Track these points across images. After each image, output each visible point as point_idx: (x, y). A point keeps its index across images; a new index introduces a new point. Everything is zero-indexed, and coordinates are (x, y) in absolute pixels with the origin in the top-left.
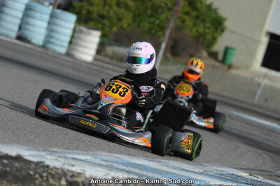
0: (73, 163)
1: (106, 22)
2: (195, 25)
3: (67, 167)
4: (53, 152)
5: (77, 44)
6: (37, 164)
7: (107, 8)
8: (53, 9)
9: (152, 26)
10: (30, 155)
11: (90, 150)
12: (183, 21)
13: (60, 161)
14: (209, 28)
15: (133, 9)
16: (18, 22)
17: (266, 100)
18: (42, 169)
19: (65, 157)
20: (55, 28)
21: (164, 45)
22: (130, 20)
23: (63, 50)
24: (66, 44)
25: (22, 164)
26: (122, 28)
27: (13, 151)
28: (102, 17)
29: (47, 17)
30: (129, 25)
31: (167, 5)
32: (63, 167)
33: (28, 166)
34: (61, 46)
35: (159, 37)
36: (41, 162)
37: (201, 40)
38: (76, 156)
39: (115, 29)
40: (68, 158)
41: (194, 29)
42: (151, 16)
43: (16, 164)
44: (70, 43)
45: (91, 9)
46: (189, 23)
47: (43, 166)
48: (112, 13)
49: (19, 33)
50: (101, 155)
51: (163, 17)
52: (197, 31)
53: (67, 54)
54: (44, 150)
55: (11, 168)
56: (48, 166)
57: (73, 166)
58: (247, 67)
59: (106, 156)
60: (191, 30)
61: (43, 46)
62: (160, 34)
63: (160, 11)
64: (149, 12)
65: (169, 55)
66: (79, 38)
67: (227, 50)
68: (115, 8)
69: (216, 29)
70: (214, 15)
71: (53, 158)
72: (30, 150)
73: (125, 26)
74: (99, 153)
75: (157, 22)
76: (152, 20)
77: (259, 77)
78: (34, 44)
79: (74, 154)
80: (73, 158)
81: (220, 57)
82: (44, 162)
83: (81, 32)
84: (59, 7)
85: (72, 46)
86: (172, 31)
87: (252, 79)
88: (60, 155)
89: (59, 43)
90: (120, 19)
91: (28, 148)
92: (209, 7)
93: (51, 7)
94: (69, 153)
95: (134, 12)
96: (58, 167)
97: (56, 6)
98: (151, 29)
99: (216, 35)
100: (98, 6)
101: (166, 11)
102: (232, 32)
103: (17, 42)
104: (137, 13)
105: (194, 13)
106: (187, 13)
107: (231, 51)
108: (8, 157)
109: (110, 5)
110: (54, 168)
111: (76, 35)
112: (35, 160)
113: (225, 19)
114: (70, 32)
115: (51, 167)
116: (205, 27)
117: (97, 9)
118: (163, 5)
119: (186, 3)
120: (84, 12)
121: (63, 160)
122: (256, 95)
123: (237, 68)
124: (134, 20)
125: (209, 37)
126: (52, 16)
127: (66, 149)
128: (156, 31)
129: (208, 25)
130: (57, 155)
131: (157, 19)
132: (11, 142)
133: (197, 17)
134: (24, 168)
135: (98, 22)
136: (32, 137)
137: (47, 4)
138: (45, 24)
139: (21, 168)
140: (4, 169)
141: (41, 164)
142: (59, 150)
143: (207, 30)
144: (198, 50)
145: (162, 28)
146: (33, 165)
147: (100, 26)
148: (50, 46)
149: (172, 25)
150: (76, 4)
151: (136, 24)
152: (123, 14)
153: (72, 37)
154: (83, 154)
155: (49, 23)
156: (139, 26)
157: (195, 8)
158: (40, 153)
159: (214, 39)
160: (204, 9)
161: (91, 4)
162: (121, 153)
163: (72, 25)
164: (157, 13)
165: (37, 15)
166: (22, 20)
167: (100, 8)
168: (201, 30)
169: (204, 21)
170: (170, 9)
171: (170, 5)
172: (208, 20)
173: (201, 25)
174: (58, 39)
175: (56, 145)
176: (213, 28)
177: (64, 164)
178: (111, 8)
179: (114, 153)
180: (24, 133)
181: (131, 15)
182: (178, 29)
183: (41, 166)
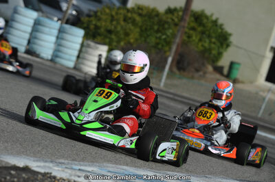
0: (80, 174)
1: (113, 37)
2: (200, 40)
3: (73, 178)
4: (60, 163)
5: (84, 58)
6: (45, 175)
7: (114, 23)
8: (62, 23)
9: (158, 41)
10: (37, 166)
11: (97, 162)
12: (189, 37)
13: (66, 173)
14: (214, 43)
15: (140, 24)
16: (27, 36)
17: (270, 114)
18: (49, 180)
19: (72, 169)
20: (64, 42)
21: (170, 60)
22: (137, 35)
23: (71, 64)
24: (74, 59)
25: (30, 175)
26: (129, 43)
27: (20, 162)
28: (110, 32)
29: (55, 32)
30: (136, 40)
31: (173, 20)
32: (70, 178)
33: (36, 177)
34: (68, 60)
35: (165, 52)
36: (48, 173)
37: (207, 55)
38: (82, 168)
39: (122, 44)
40: (75, 169)
41: (200, 44)
42: (158, 31)
43: (24, 175)
44: (78, 57)
45: (99, 24)
46: (195, 38)
47: (50, 177)
48: (119, 28)
49: (28, 47)
50: (107, 167)
51: (169, 32)
52: (202, 46)
53: (75, 68)
54: (52, 162)
55: (19, 179)
56: (55, 177)
57: (79, 177)
58: (252, 82)
59: (112, 168)
60: (196, 45)
61: (52, 60)
62: (167, 49)
63: (166, 26)
64: (156, 27)
65: (175, 70)
66: (86, 52)
67: (232, 65)
68: (122, 23)
69: (222, 44)
70: (220, 31)
71: (60, 169)
72: (37, 161)
73: (132, 41)
74: (105, 164)
75: (164, 37)
76: (159, 35)
77: (264, 91)
78: (42, 58)
79: (81, 165)
80: (79, 170)
81: (225, 71)
82: (51, 173)
83: (89, 46)
84: (67, 22)
85: (80, 60)
86: (178, 46)
87: (257, 93)
88: (67, 166)
89: (67, 57)
90: (127, 34)
91: (36, 159)
92: (215, 22)
93: (60, 22)
94: (76, 165)
95: (141, 27)
96: (65, 178)
97: (65, 21)
98: (158, 44)
99: (221, 50)
100: (106, 21)
101: (172, 26)
102: (237, 47)
103: (26, 56)
104: (143, 28)
105: (200, 29)
106: (193, 29)
107: (236, 66)
108: (15, 168)
109: (118, 21)
110: (61, 178)
111: (84, 49)
112: (42, 171)
113: (230, 35)
114: (78, 47)
115: (58, 178)
116: (210, 42)
117: (104, 24)
118: (169, 20)
119: (193, 19)
120: (92, 27)
121: (69, 171)
122: (260, 108)
123: (243, 82)
124: (141, 35)
125: (214, 52)
126: (61, 31)
127: (73, 160)
128: (163, 46)
129: (213, 40)
130: (64, 166)
131: (163, 35)
132: (18, 154)
133: (203, 33)
134: (32, 178)
135: (106, 37)
136: (39, 149)
137: (56, 19)
138: (53, 39)
139: (28, 178)
140: (12, 179)
141: (49, 175)
142: (66, 161)
143: (213, 46)
144: (203, 64)
145: (169, 43)
146: (40, 176)
147: (107, 40)
148: (58, 60)
149: (178, 40)
150: (85, 19)
151: (143, 39)
152: (130, 29)
153: (80, 51)
154: (89, 165)
155: (58, 38)
156: (145, 41)
157: (201, 24)
158: (47, 164)
159: (220, 54)
160: (210, 25)
161: (99, 19)
162: (127, 165)
163: (80, 40)
164: (164, 29)
165: (46, 30)
166: (31, 34)
167: (108, 24)
168: (206, 45)
169: (209, 36)
170: (176, 25)
171: (176, 20)
172: (213, 35)
173: (207, 41)
174: (66, 54)
175: (63, 157)
176: (218, 44)
177: (71, 175)
178: (118, 23)
179: (121, 164)
180: (32, 145)
181: (138, 30)
182: (184, 43)
183: (48, 177)
